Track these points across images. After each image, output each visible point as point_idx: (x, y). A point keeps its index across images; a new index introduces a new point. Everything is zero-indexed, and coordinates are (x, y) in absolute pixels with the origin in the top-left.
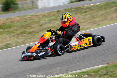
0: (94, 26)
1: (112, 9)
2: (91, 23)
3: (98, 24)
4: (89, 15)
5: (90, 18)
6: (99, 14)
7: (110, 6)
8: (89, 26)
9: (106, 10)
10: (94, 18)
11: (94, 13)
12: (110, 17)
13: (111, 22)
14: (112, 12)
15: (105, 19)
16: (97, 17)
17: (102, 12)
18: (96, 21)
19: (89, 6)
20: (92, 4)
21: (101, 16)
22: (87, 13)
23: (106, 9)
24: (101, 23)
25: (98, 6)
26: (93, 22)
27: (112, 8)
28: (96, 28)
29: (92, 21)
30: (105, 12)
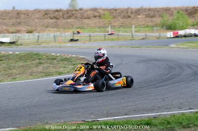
0: (9, 79)
1: (34, 62)
2: (6, 75)
3: (14, 77)
4: (5, 65)
5: (6, 69)
6: (17, 65)
7: (32, 57)
8: (3, 78)
9: (26, 62)
10: (10, 69)
11: (12, 63)
12: (30, 71)
13: (30, 78)
14: (33, 66)
15: (23, 73)
16: (14, 69)
17: (21, 64)
18: (12, 73)
19: (7, 54)
20: (11, 53)
21: (19, 68)
22: (3, 62)
23: (26, 60)
24: (17, 76)
25: (17, 55)
26: (8, 74)
27: (34, 60)
28: (11, 81)
29: (6, 73)
30: (25, 64)
